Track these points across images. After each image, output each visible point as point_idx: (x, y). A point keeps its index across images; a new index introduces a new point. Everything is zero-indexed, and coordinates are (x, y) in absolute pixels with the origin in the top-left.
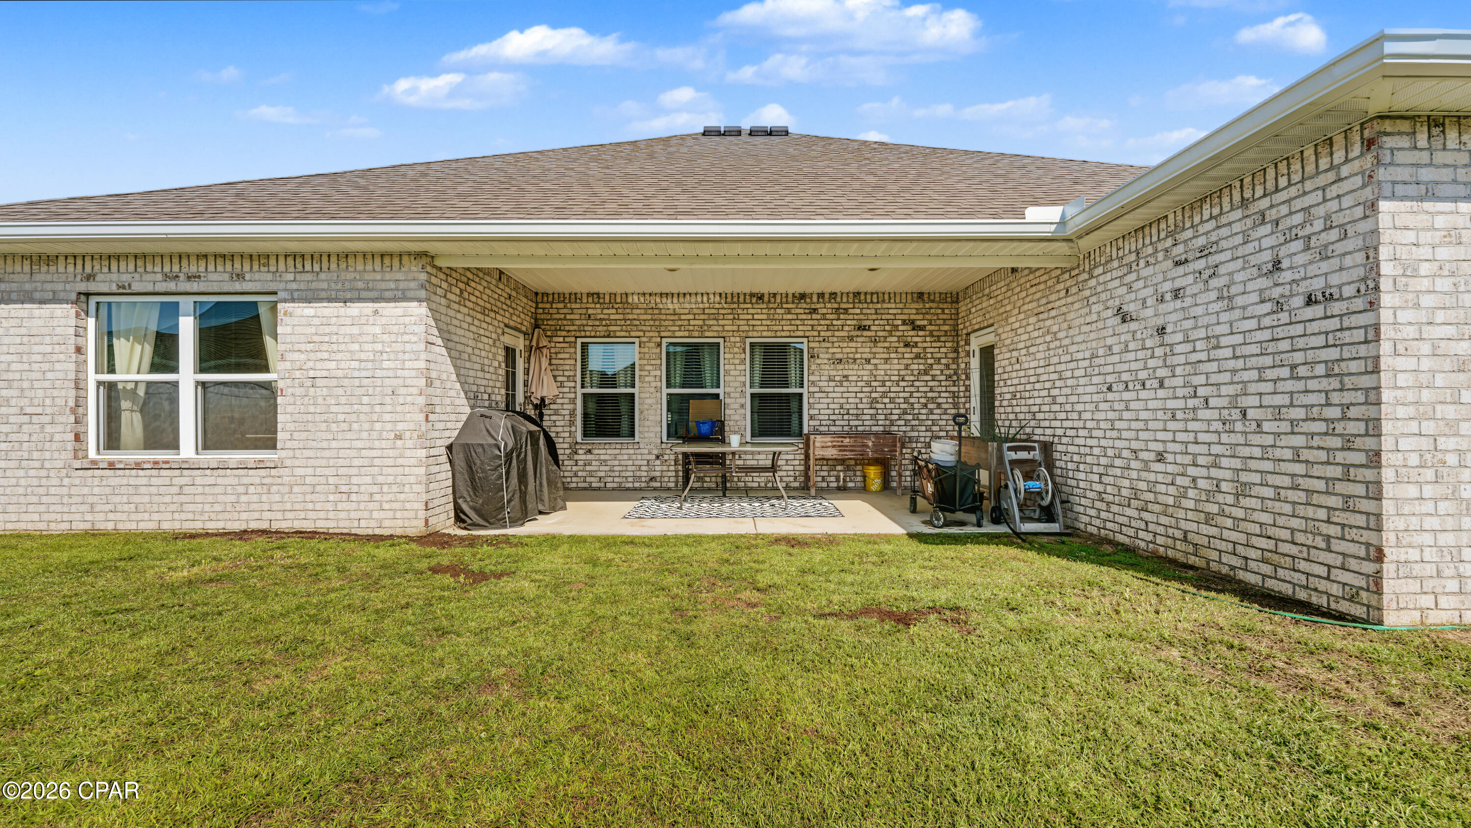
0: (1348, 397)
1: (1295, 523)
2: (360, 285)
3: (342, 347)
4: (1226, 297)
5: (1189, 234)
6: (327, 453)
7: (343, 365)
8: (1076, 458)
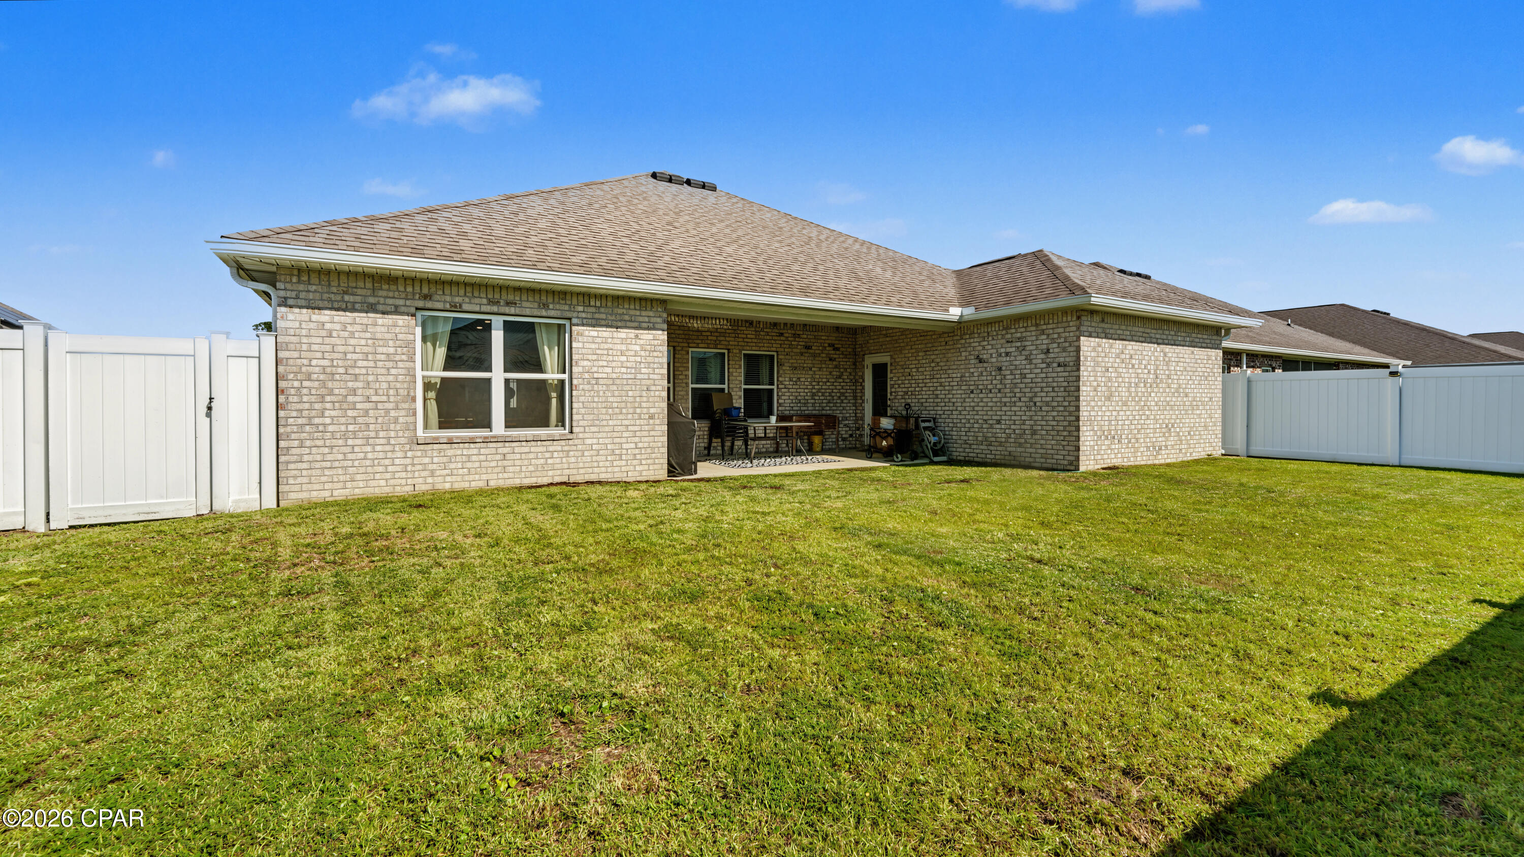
0: (1071, 399)
1: (1053, 442)
2: (627, 318)
3: (616, 358)
4: (1028, 359)
5: (1013, 331)
6: (607, 429)
7: (617, 370)
8: (951, 425)
